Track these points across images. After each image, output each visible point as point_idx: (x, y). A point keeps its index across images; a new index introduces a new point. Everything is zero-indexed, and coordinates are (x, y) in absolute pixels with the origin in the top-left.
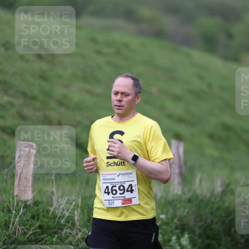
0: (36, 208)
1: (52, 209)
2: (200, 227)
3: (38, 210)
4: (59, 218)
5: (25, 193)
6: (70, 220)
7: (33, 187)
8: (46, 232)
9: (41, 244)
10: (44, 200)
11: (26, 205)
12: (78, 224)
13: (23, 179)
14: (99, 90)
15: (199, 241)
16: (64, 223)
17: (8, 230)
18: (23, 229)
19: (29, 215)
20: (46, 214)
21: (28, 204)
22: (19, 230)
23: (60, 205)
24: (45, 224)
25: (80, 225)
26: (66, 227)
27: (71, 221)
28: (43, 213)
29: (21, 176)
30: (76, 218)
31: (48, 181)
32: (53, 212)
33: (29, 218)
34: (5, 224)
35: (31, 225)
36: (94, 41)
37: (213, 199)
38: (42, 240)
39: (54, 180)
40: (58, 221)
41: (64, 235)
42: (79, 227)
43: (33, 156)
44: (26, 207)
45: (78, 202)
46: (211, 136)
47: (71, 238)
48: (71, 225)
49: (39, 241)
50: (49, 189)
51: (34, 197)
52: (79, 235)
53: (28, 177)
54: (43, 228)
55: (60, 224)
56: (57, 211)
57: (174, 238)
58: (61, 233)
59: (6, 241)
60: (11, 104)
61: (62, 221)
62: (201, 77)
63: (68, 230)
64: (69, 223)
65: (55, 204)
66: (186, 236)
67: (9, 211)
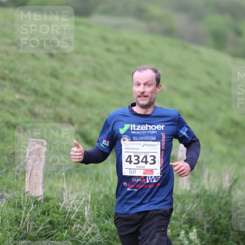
0: (47, 204)
1: (62, 205)
2: (208, 222)
3: (48, 206)
4: (69, 214)
5: (36, 190)
6: (80, 215)
7: (43, 183)
8: (57, 227)
9: (51, 240)
10: (55, 196)
11: (37, 201)
12: (88, 219)
13: (34, 176)
14: (109, 87)
15: (208, 235)
16: (74, 219)
17: (19, 226)
18: (34, 225)
19: (39, 211)
20: (56, 210)
21: (38, 200)
22: (29, 225)
23: (70, 201)
24: (55, 219)
25: (90, 221)
26: (76, 222)
27: (81, 217)
28: (54, 209)
29: (32, 173)
30: (86, 214)
31: (59, 177)
32: (63, 208)
33: (39, 214)
34: (16, 220)
35: (41, 220)
36: (104, 39)
37: (221, 194)
38: (53, 235)
39: (64, 177)
40: (68, 217)
41: (74, 231)
42: (89, 223)
43: (44, 153)
44: (36, 203)
45: (88, 198)
46: (219, 132)
47: (81, 234)
48: (81, 221)
49: (50, 237)
50: (60, 185)
51: (44, 193)
52: (89, 230)
53: (38, 174)
54: (53, 224)
55: (70, 220)
56: (67, 207)
57: (183, 232)
58: (71, 229)
59: (17, 237)
60: (23, 101)
61: (73, 217)
62: (209, 74)
63: (79, 226)
64: (79, 218)
65: (65, 200)
66: (195, 230)
67: (20, 207)
